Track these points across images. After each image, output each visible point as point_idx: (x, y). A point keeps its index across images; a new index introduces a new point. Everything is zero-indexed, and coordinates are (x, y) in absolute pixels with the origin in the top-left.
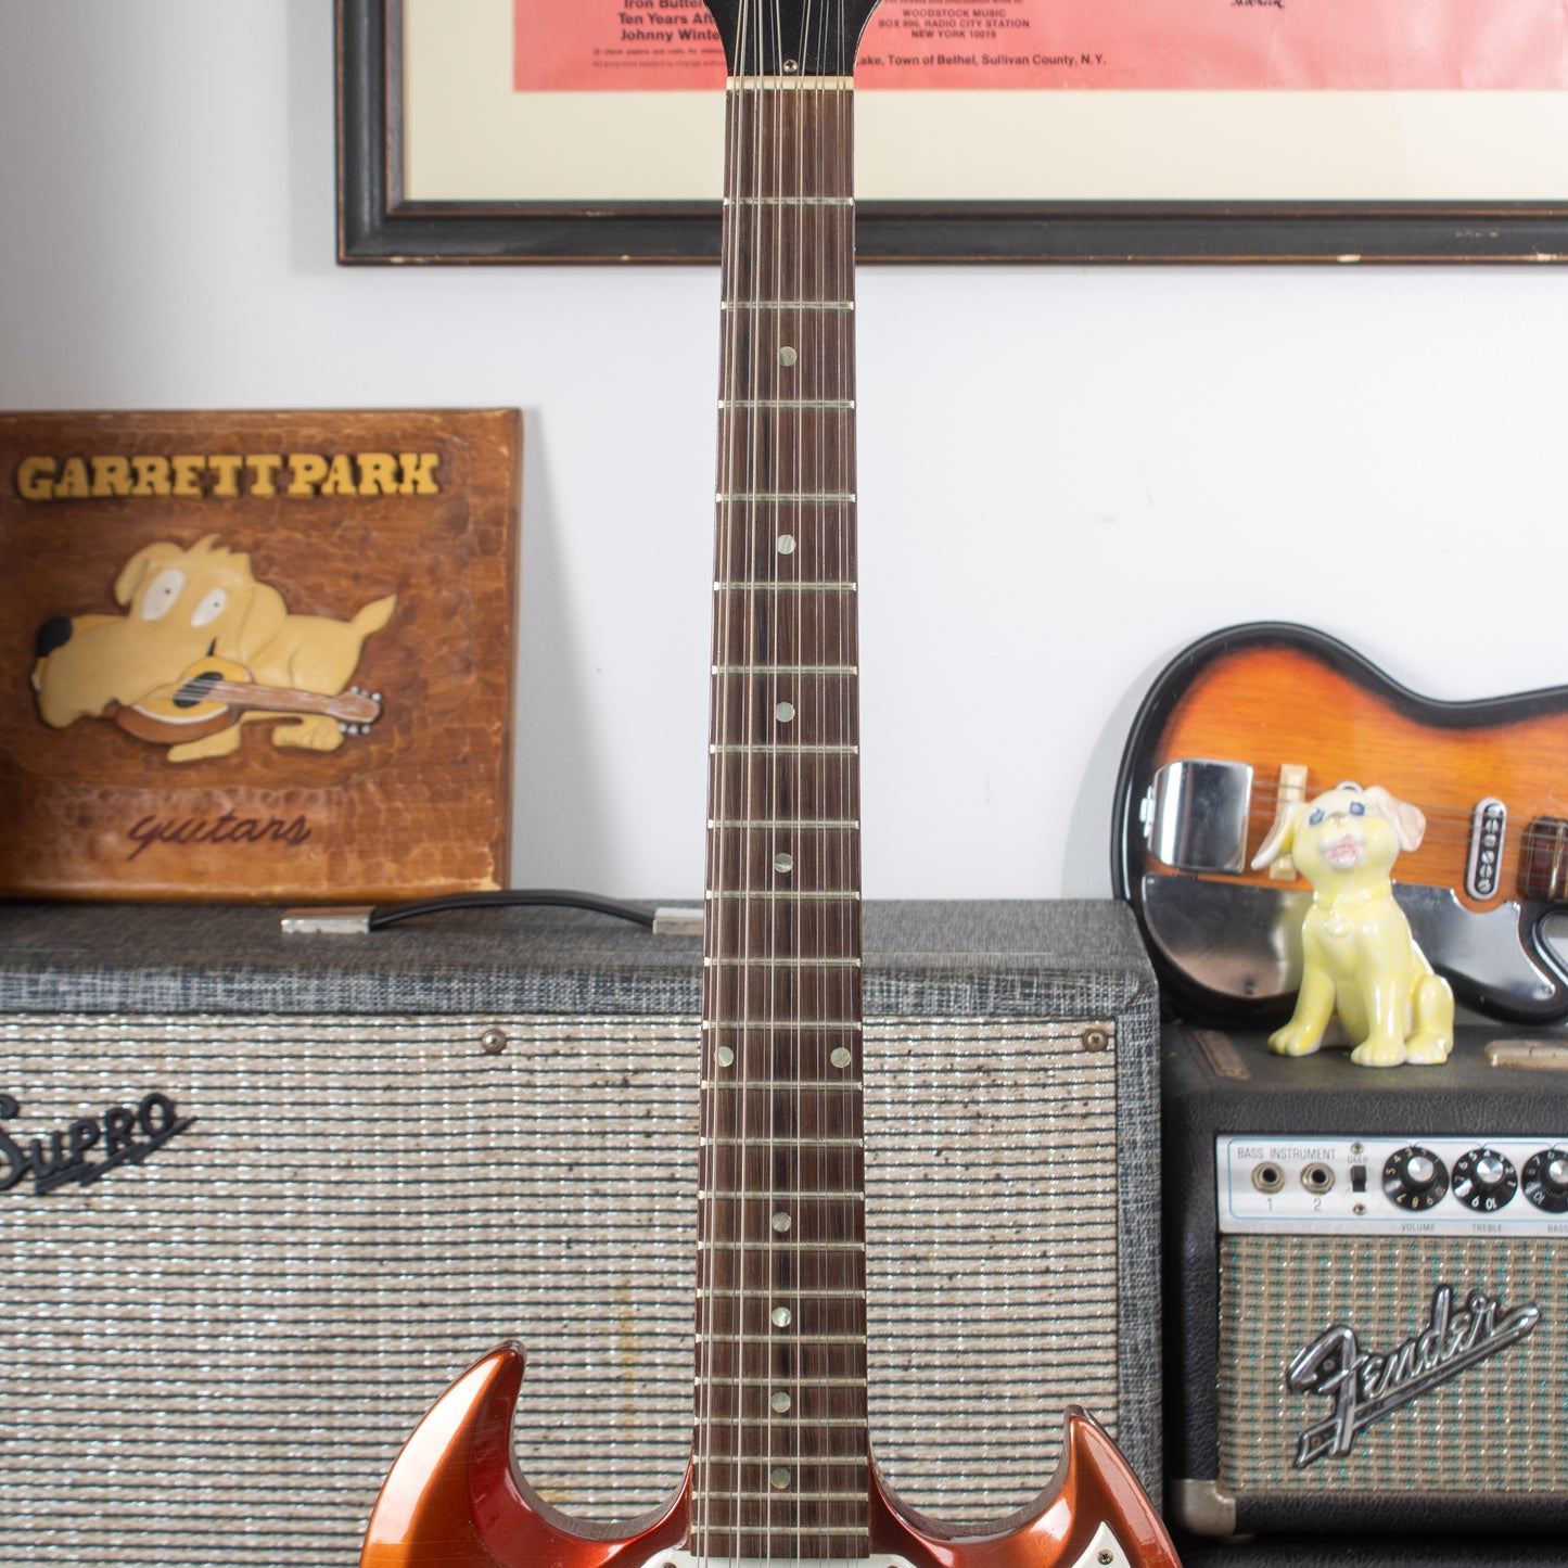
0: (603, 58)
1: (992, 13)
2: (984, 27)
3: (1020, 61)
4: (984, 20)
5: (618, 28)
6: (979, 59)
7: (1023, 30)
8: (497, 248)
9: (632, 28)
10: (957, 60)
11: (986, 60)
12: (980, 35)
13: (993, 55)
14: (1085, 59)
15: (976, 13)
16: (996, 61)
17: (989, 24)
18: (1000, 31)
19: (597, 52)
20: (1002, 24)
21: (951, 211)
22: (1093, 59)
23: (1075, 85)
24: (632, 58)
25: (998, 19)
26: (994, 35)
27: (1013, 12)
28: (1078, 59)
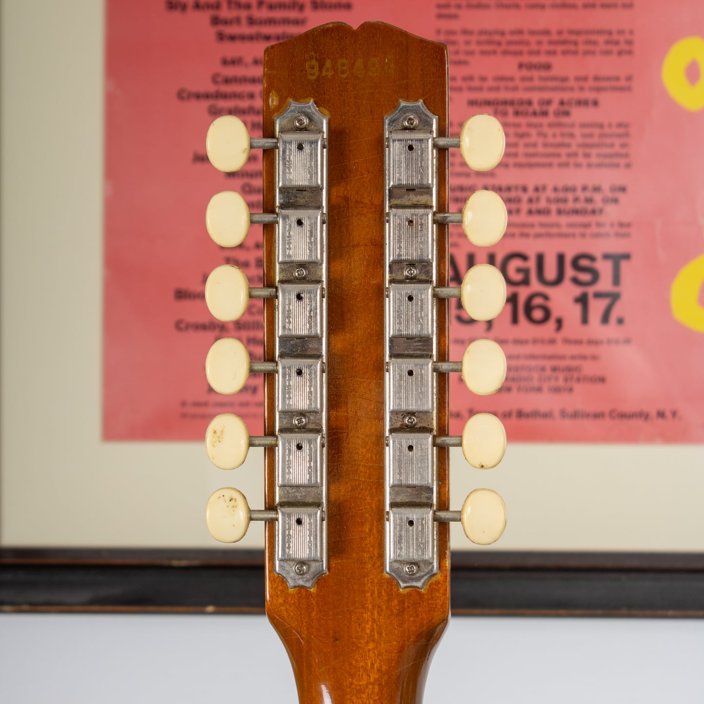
0: (190, 410)
1: (569, 369)
2: (561, 383)
3: (598, 416)
4: (561, 376)
6: (557, 413)
7: (599, 387)
8: (85, 595)
10: (535, 414)
11: (563, 414)
12: (557, 390)
13: (570, 409)
14: (661, 415)
15: (554, 369)
16: (575, 415)
17: (566, 380)
18: (578, 387)
19: (184, 404)
20: (578, 380)
21: (532, 562)
22: (668, 414)
23: (650, 439)
24: (218, 410)
25: (575, 375)
26: (571, 390)
27: (589, 368)
28: (653, 414)
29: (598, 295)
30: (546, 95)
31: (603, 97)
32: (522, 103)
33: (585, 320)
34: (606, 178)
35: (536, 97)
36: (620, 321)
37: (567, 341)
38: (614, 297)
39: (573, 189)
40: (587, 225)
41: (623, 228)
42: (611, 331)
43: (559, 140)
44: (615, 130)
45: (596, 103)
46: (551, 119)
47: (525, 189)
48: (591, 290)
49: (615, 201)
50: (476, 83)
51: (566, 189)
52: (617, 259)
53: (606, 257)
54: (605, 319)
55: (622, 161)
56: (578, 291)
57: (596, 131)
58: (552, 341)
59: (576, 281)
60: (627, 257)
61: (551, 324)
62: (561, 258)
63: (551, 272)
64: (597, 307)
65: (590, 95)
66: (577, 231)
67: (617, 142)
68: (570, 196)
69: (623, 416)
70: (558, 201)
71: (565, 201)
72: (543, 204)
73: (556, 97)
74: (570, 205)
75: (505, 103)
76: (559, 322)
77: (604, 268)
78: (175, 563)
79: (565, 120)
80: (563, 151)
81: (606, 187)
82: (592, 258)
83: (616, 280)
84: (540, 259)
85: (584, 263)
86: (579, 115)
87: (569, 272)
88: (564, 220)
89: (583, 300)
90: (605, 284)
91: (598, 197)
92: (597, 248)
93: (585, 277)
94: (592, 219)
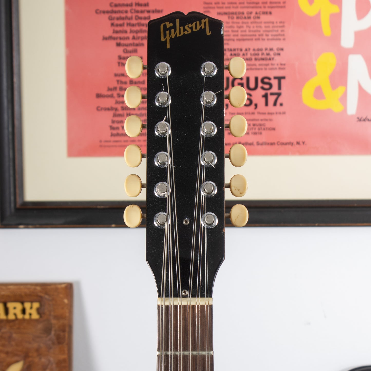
0: (103, 144)
1: (260, 125)
2: (257, 131)
3: (272, 144)
4: (257, 128)
5: (109, 132)
6: (255, 143)
7: (273, 132)
9: (115, 132)
10: (246, 144)
11: (258, 144)
12: (255, 133)
13: (261, 141)
14: (298, 143)
15: (254, 125)
16: (262, 144)
17: (259, 129)
18: (264, 132)
19: (101, 141)
20: (264, 129)
22: (301, 143)
23: (294, 153)
24: (115, 144)
25: (263, 127)
26: (261, 133)
27: (268, 124)
28: (295, 143)
29: (272, 94)
30: (250, 10)
31: (273, 11)
32: (240, 13)
33: (267, 104)
34: (275, 45)
35: (245, 11)
36: (281, 105)
37: (259, 113)
38: (279, 95)
39: (261, 50)
40: (267, 65)
41: (282, 66)
42: (278, 108)
43: (255, 29)
44: (279, 24)
45: (270, 13)
46: (252, 20)
47: (241, 50)
48: (269, 92)
49: (279, 54)
50: (221, 5)
51: (259, 50)
52: (280, 79)
53: (275, 78)
54: (275, 104)
55: (282, 38)
56: (263, 92)
57: (271, 25)
58: (253, 113)
59: (263, 88)
60: (284, 78)
61: (253, 106)
62: (256, 79)
63: (252, 85)
64: (271, 99)
65: (268, 10)
66: (263, 67)
67: (280, 29)
68: (260, 53)
69: (283, 144)
70: (255, 55)
71: (258, 55)
72: (249, 56)
73: (254, 11)
74: (260, 56)
75: (232, 13)
76: (256, 105)
77: (275, 83)
78: (99, 207)
79: (257, 20)
80: (257, 34)
81: (275, 49)
82: (269, 79)
83: (280, 88)
84: (248, 79)
85: (266, 80)
86: (264, 18)
87: (260, 84)
88: (257, 63)
89: (266, 96)
90: (275, 89)
91: (272, 53)
92: (272, 74)
93: (267, 86)
94: (270, 62)
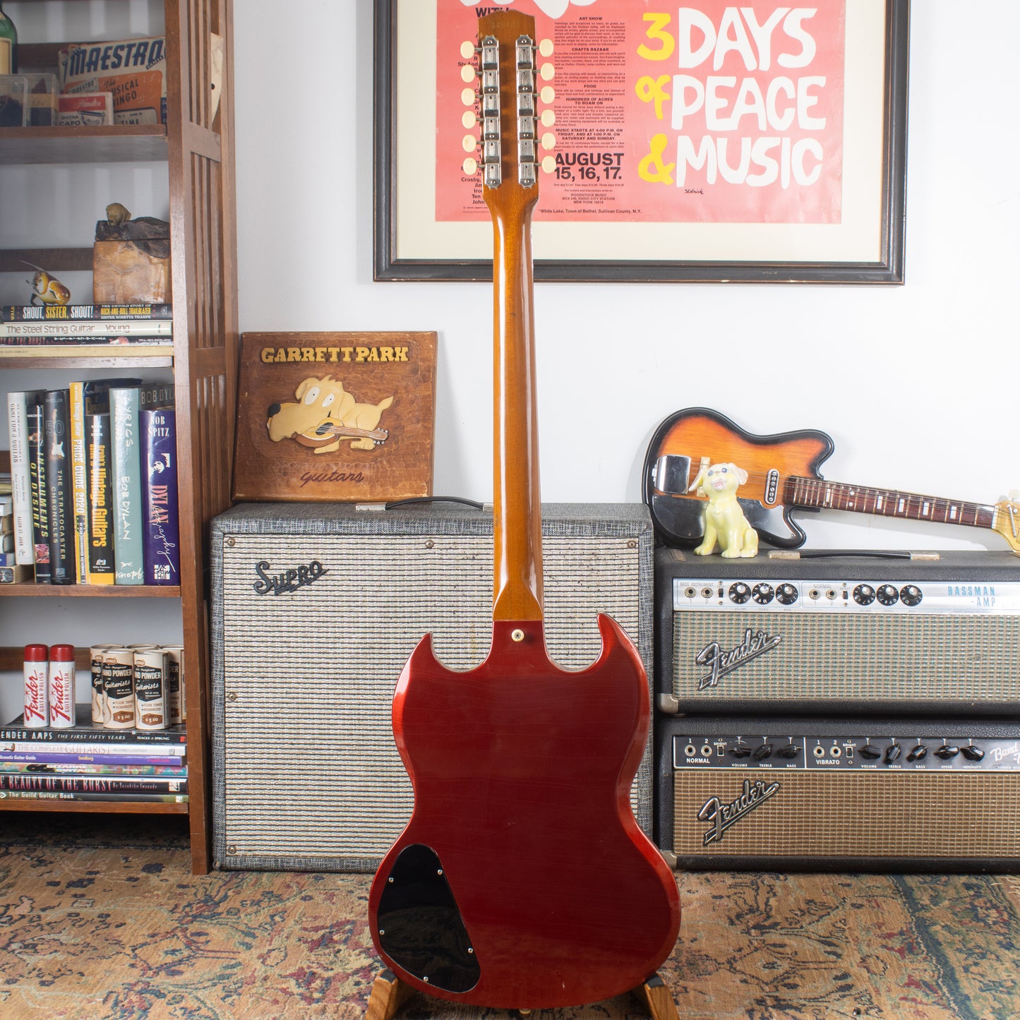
0: (466, 210)
1: (602, 195)
2: (599, 200)
3: (611, 212)
4: (599, 197)
5: (472, 199)
6: (597, 211)
7: (613, 201)
8: (429, 276)
9: (477, 200)
10: (590, 211)
11: (600, 211)
12: (597, 202)
13: (602, 210)
14: (634, 211)
15: (597, 195)
16: (603, 212)
17: (601, 199)
18: (605, 202)
19: (464, 208)
20: (605, 199)
21: (587, 263)
22: (637, 211)
23: (630, 220)
24: (476, 210)
25: (604, 197)
26: (602, 202)
27: (609, 195)
28: (632, 211)
29: (612, 168)
30: (594, 97)
31: (614, 97)
32: (585, 99)
33: (607, 177)
34: (615, 126)
35: (590, 97)
36: (620, 178)
37: (601, 185)
38: (618, 169)
39: (604, 130)
40: (608, 143)
41: (621, 145)
42: (617, 181)
43: (598, 113)
44: (618, 109)
45: (612, 99)
46: (596, 105)
47: (586, 130)
48: (610, 166)
49: (619, 134)
50: (569, 92)
51: (601, 130)
52: (619, 155)
53: (615, 154)
54: (615, 177)
55: (621, 120)
56: (605, 167)
57: (612, 109)
58: (596, 185)
59: (604, 163)
60: (623, 155)
61: (596, 179)
62: (599, 155)
63: (595, 161)
64: (612, 173)
65: (610, 97)
66: (605, 145)
67: (619, 113)
68: (602, 133)
69: (621, 212)
70: (598, 134)
71: (600, 134)
72: (593, 136)
73: (598, 97)
74: (602, 136)
75: (579, 99)
76: (598, 178)
77: (615, 159)
78: (461, 264)
79: (601, 105)
80: (600, 117)
81: (615, 130)
82: (610, 155)
83: (619, 164)
84: (592, 155)
85: (607, 157)
86: (606, 103)
87: (602, 160)
88: (600, 141)
89: (607, 170)
90: (615, 164)
91: (612, 133)
92: (612, 151)
93: (608, 162)
94: (611, 141)
